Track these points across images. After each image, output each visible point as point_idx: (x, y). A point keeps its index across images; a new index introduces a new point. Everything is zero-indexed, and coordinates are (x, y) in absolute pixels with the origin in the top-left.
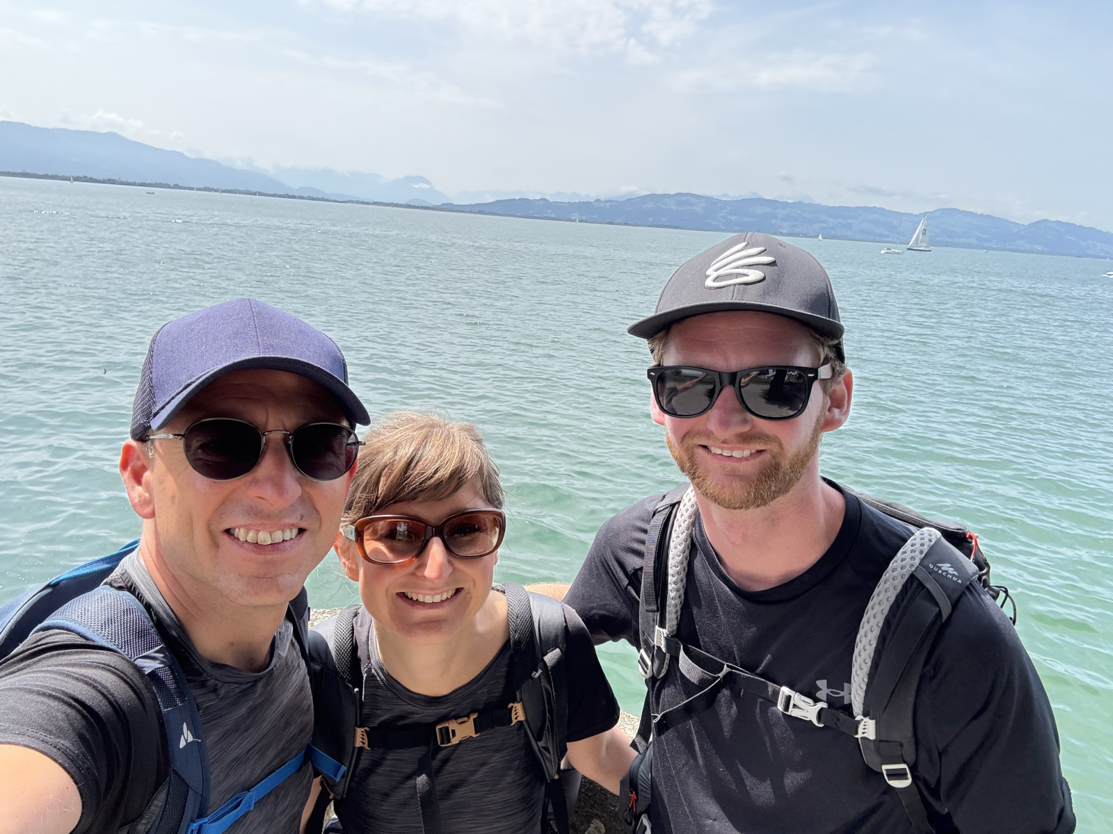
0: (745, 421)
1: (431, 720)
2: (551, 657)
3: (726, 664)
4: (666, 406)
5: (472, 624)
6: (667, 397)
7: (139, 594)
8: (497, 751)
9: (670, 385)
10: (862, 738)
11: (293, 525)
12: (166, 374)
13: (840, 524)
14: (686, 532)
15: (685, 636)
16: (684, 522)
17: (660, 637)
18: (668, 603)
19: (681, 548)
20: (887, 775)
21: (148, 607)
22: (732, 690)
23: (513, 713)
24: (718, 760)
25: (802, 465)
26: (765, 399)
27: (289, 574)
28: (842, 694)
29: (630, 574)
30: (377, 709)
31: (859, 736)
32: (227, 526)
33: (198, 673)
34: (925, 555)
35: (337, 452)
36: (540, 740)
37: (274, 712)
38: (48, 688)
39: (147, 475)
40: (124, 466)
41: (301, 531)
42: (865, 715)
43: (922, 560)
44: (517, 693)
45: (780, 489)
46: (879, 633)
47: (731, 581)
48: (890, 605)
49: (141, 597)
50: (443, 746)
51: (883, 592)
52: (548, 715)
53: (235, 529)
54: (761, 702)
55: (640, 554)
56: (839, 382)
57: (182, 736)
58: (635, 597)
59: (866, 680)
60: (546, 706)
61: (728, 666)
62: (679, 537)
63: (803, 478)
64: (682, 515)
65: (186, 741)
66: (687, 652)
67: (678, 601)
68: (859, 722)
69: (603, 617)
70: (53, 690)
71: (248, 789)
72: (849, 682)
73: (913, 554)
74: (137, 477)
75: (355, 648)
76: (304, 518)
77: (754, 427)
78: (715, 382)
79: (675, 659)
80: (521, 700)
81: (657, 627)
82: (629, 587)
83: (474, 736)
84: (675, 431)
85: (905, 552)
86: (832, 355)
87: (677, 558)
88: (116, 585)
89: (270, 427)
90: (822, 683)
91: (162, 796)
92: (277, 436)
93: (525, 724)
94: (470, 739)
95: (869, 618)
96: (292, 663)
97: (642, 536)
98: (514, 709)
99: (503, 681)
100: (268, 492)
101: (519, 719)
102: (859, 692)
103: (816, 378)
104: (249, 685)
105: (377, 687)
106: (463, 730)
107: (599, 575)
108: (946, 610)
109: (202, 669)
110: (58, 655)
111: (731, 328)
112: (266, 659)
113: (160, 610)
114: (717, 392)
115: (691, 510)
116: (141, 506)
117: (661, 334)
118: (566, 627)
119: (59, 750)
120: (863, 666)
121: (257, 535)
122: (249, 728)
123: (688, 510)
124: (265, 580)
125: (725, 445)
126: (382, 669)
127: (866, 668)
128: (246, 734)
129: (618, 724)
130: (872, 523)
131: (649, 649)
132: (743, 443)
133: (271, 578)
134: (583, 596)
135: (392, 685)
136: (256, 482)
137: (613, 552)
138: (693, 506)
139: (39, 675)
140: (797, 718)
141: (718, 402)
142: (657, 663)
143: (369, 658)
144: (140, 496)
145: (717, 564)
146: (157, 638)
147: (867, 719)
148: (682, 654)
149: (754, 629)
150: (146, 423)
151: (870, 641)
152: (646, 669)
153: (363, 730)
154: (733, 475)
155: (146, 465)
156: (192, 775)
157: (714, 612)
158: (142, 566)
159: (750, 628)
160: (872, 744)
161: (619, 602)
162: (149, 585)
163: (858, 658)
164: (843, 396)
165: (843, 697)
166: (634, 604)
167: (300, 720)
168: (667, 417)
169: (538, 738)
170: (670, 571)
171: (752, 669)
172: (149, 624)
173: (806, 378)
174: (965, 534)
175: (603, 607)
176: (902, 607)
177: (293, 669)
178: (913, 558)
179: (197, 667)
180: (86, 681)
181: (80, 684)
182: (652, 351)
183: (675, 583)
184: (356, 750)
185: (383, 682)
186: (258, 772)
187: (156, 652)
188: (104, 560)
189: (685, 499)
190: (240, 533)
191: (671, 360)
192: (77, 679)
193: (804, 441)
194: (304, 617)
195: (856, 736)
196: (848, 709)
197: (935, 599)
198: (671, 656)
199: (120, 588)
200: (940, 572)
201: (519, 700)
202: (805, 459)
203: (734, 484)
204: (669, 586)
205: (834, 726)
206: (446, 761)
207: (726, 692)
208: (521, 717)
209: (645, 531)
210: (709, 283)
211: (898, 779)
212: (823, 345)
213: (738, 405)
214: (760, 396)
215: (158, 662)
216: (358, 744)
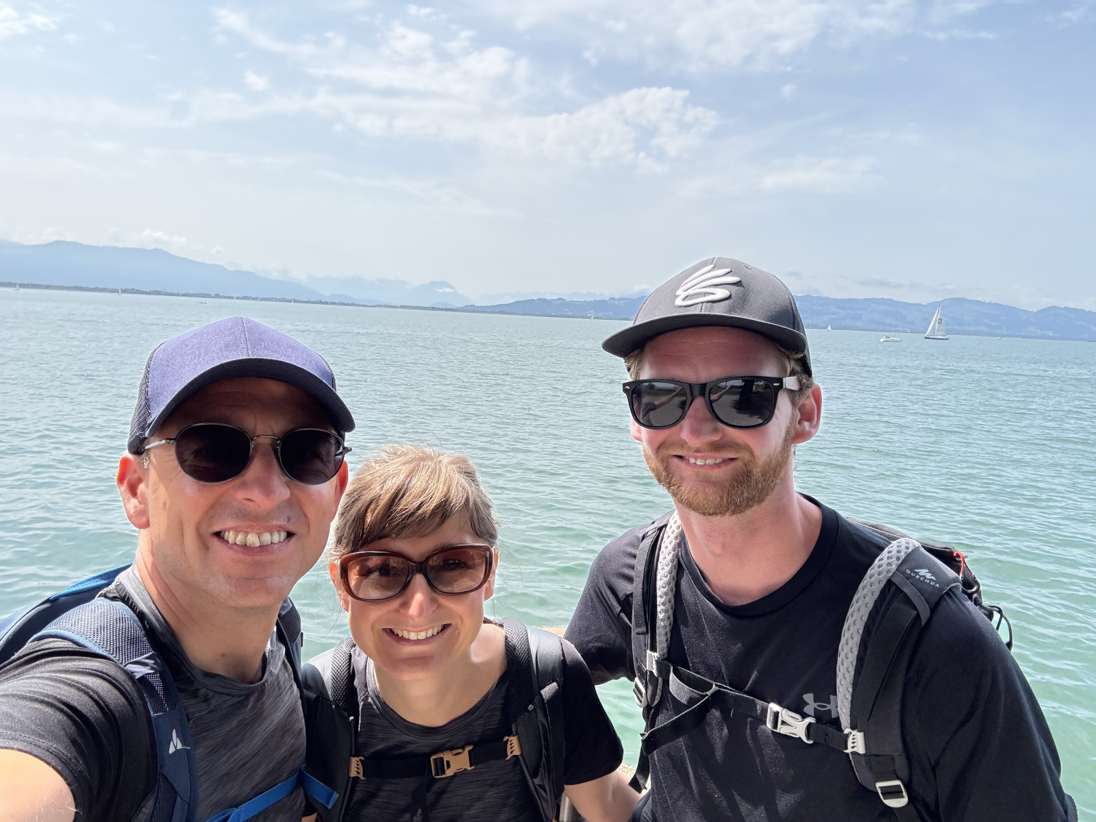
0: (716, 430)
1: (427, 750)
2: (548, 690)
3: (714, 683)
4: (643, 418)
5: (466, 655)
6: (643, 411)
7: (132, 603)
8: (492, 785)
9: (646, 399)
10: (852, 753)
11: (280, 527)
12: (161, 386)
13: (817, 534)
14: (672, 553)
15: (675, 658)
16: (670, 544)
17: (651, 661)
18: (657, 625)
19: (667, 569)
20: (882, 793)
21: (141, 616)
22: (722, 712)
23: (509, 747)
24: (713, 786)
25: (774, 474)
26: (735, 408)
27: (278, 576)
28: (829, 707)
29: (622, 599)
30: (373, 738)
31: (849, 751)
32: (217, 529)
33: (190, 681)
34: (903, 561)
35: (325, 459)
36: (535, 777)
37: (264, 730)
38: (41, 694)
39: (141, 487)
40: (121, 479)
41: (290, 535)
42: (853, 727)
43: (899, 566)
44: (513, 726)
45: (754, 496)
46: (859, 640)
47: (715, 597)
48: (869, 612)
49: (135, 606)
50: (438, 777)
51: (862, 598)
52: (544, 751)
53: (225, 531)
54: (751, 722)
55: (630, 579)
56: (808, 397)
57: (172, 743)
58: (627, 623)
59: (851, 690)
60: (543, 743)
61: (716, 685)
62: (665, 558)
63: (777, 489)
64: (669, 537)
65: (176, 747)
66: (677, 673)
67: (667, 623)
68: (847, 736)
69: (600, 649)
70: (45, 696)
71: (237, 806)
72: (835, 694)
73: (890, 561)
74: (133, 490)
75: (351, 676)
76: (292, 521)
77: (724, 435)
78: (686, 394)
79: (666, 682)
80: (517, 734)
81: (648, 651)
82: (622, 614)
83: (469, 768)
84: (650, 442)
85: (882, 559)
86: (798, 368)
87: (664, 578)
88: (111, 595)
89: (259, 432)
90: (809, 697)
91: (150, 804)
92: (265, 440)
93: (520, 757)
94: (464, 772)
95: (849, 626)
96: (284, 683)
97: (630, 561)
98: (509, 743)
99: (498, 713)
100: (256, 494)
101: (514, 753)
102: (845, 704)
103: (781, 387)
104: (241, 698)
105: (374, 716)
106: (458, 762)
107: (593, 607)
108: (925, 614)
109: (195, 677)
110: (53, 661)
111: (700, 343)
112: (257, 673)
113: (152, 618)
114: (688, 402)
115: (677, 531)
116: (136, 516)
117: (636, 352)
118: (564, 661)
119: (51, 753)
120: (847, 675)
121: (246, 537)
122: (238, 744)
123: (674, 531)
124: (254, 581)
125: (698, 454)
126: (378, 697)
127: (850, 676)
128: (235, 749)
129: (620, 767)
130: (849, 533)
131: (643, 676)
132: (715, 451)
133: (260, 579)
134: (580, 630)
135: (387, 714)
136: (244, 485)
137: (606, 582)
138: (678, 527)
139: (33, 681)
140: (786, 736)
141: (690, 412)
142: (650, 688)
143: (366, 686)
144: (136, 507)
145: (702, 581)
146: (148, 646)
147: (855, 732)
148: (672, 675)
149: (739, 645)
150: (141, 434)
151: (852, 648)
152: (640, 696)
153: (357, 759)
154: (707, 481)
155: (142, 478)
156: (181, 783)
157: (701, 633)
158: (136, 577)
159: (735, 644)
160: (863, 759)
161: (613, 631)
162: (142, 595)
163: (841, 667)
164: (813, 410)
165: (830, 710)
166: (626, 631)
167: (291, 742)
168: (643, 429)
169: (534, 775)
170: (659, 593)
171: (740, 689)
172: (140, 633)
173: (773, 388)
174: (952, 553)
175: (598, 639)
176: (882, 612)
177: (285, 689)
178: (889, 564)
179: (189, 674)
180: (78, 687)
181: (72, 690)
182: (629, 370)
183: (663, 604)
184: (351, 780)
185: (379, 710)
186: (247, 789)
187: (147, 658)
188: (101, 577)
189: (671, 522)
190: (230, 536)
191: (646, 374)
192: (69, 685)
193: (775, 450)
194: (297, 641)
195: (846, 751)
196: (836, 723)
197: (912, 603)
198: (663, 680)
199: (114, 599)
200: (917, 577)
201: (514, 733)
202: (777, 469)
203: (707, 490)
204: (658, 607)
205: (824, 743)
206: (442, 792)
207: (716, 714)
208: (517, 752)
209: (635, 556)
210: (679, 302)
211: (894, 798)
212: (789, 358)
213: (708, 415)
214: (731, 407)
215: (149, 668)
216: (353, 774)
